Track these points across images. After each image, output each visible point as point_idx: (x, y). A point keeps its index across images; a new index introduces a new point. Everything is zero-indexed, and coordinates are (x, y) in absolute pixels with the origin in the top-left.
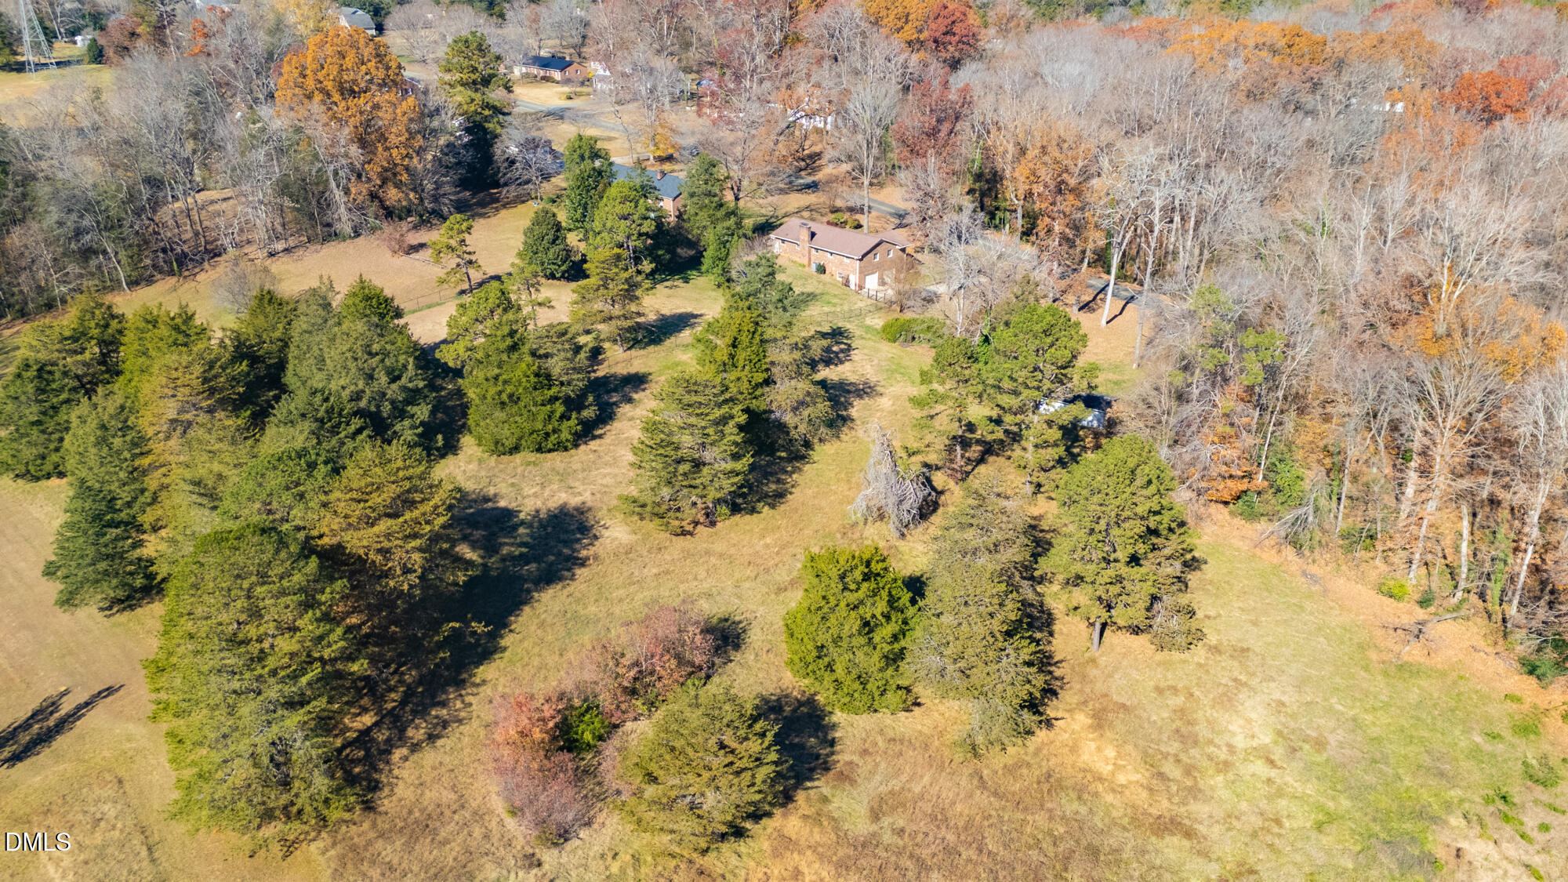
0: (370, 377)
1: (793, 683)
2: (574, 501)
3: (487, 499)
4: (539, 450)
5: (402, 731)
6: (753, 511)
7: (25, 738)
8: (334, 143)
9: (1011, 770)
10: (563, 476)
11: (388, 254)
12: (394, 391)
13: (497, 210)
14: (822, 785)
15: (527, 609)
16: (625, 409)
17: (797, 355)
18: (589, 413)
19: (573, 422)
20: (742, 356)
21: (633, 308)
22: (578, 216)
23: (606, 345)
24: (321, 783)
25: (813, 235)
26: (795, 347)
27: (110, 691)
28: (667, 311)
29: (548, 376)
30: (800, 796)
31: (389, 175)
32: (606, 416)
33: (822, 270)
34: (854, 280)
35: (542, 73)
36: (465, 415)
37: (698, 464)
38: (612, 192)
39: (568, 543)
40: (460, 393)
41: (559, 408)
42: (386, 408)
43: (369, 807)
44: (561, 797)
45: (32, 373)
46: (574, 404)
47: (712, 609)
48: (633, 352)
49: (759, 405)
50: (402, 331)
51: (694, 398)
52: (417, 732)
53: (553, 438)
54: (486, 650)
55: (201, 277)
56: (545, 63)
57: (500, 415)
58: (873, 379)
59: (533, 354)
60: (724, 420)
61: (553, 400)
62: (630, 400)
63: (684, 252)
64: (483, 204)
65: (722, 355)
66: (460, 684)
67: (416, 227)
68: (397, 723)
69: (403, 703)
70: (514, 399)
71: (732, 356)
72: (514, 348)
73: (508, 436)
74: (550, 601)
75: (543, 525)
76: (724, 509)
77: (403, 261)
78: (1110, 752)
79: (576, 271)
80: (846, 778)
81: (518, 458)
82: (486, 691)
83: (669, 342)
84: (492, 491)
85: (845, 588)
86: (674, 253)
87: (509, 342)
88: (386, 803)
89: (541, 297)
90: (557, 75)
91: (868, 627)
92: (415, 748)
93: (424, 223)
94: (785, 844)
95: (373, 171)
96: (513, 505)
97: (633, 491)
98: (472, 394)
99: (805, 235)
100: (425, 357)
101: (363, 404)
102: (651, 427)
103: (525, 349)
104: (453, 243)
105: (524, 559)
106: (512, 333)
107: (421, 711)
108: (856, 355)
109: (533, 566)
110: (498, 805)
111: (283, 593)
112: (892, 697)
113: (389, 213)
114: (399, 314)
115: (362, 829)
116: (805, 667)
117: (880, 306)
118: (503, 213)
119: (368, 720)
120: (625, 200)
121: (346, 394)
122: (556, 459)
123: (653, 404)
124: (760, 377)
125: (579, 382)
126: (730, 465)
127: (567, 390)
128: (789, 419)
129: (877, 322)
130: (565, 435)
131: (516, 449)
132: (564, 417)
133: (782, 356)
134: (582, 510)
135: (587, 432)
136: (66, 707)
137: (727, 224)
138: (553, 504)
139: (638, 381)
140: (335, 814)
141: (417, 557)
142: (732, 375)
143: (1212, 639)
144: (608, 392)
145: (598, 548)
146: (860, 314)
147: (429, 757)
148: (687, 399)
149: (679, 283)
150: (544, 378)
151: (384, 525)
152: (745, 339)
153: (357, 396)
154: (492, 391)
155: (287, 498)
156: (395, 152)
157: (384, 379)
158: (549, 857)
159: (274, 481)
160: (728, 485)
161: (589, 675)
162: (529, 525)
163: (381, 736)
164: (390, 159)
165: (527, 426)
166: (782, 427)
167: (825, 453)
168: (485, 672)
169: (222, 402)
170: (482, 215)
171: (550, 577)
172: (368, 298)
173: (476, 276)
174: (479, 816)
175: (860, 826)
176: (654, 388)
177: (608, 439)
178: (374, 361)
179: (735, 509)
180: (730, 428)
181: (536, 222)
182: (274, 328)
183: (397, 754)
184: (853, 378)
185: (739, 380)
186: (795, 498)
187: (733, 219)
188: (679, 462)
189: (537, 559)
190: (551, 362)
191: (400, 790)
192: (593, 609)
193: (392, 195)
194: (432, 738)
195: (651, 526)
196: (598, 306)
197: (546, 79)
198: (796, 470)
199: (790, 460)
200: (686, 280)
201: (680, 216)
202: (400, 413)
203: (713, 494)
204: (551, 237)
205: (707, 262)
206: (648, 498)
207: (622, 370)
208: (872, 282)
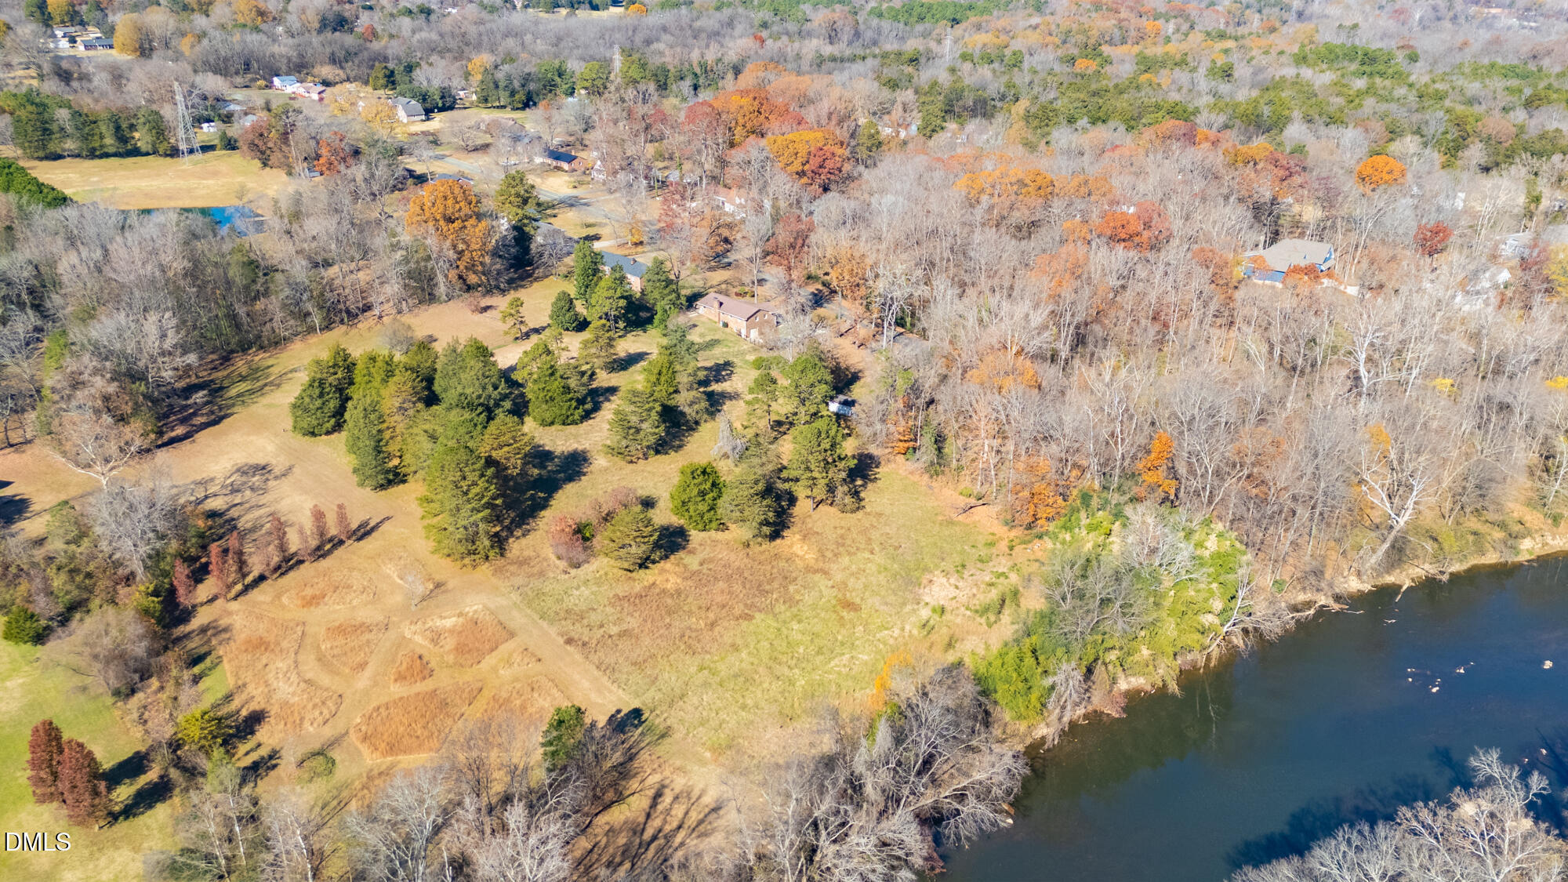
0: (484, 388)
1: (676, 521)
2: (580, 448)
3: (539, 446)
4: (564, 424)
5: (512, 533)
6: (667, 453)
7: (359, 534)
8: (441, 250)
9: (762, 553)
10: (576, 436)
11: (470, 313)
12: (495, 394)
13: (531, 282)
14: (681, 554)
15: (560, 491)
16: (606, 405)
17: (691, 379)
18: (588, 406)
19: (580, 410)
20: (663, 379)
21: (612, 351)
22: (582, 291)
23: (597, 371)
24: (487, 543)
25: (721, 304)
26: (690, 375)
27: (388, 518)
28: (632, 351)
29: (569, 388)
30: (672, 557)
31: (471, 267)
32: (597, 408)
33: (726, 325)
34: (744, 332)
35: (554, 163)
36: (527, 407)
37: (638, 431)
38: (602, 284)
39: (578, 466)
40: (523, 395)
41: (574, 404)
42: (492, 402)
43: (502, 555)
44: (578, 553)
45: (316, 384)
46: (581, 402)
47: (643, 493)
48: (612, 375)
49: (671, 403)
50: (494, 364)
51: (637, 399)
52: (518, 533)
53: (571, 418)
54: (544, 505)
55: (360, 325)
56: (556, 155)
57: (544, 406)
58: (740, 391)
59: (562, 377)
60: (650, 410)
61: (571, 399)
62: (609, 400)
63: (644, 315)
64: (522, 278)
65: (653, 378)
66: (534, 517)
67: (484, 296)
68: (510, 530)
69: (511, 523)
70: (552, 399)
71: (658, 379)
72: (552, 374)
73: (548, 416)
74: (570, 488)
75: (567, 458)
76: (652, 452)
77: (478, 317)
78: (806, 548)
79: (582, 325)
80: (692, 552)
81: (553, 428)
82: (545, 520)
83: (632, 369)
84: (542, 442)
85: (694, 478)
86: (638, 316)
87: (550, 371)
88: (508, 554)
89: (563, 346)
90: (566, 166)
91: (703, 494)
92: (518, 538)
93: (489, 292)
94: (663, 571)
95: (462, 265)
96: (552, 449)
97: (608, 442)
98: (530, 396)
99: (716, 305)
100: (506, 375)
101: (482, 401)
102: (617, 412)
103: (558, 375)
104: (513, 312)
105: (559, 472)
106: (552, 367)
107: (519, 526)
108: (734, 377)
109: (562, 475)
110: (553, 557)
111: (474, 470)
112: (714, 525)
113: (469, 288)
114: (492, 355)
115: (501, 562)
116: (677, 511)
117: (756, 348)
118: (535, 284)
119: (498, 529)
120: (609, 288)
121: (474, 396)
122: (572, 429)
123: (619, 402)
124: (671, 390)
125: (583, 391)
126: (654, 430)
127: (579, 395)
128: (687, 410)
129: (751, 358)
130: (577, 417)
131: (552, 423)
132: (576, 408)
133: (683, 379)
134: (584, 452)
135: (587, 416)
136: (372, 524)
137: (670, 297)
138: (570, 449)
139: (613, 390)
140: (491, 554)
141: (519, 461)
142: (657, 389)
143: (868, 509)
144: (598, 396)
145: (591, 468)
146: (743, 353)
147: (524, 541)
148: (634, 399)
149: (641, 333)
150: (567, 389)
151: (506, 449)
152: (664, 371)
153: (479, 397)
154: (542, 395)
155: (467, 437)
156: (474, 254)
157: (491, 389)
158: (573, 572)
159: (462, 430)
160: (652, 440)
161: (589, 512)
162: (559, 457)
163: (504, 534)
164: (472, 258)
165: (558, 412)
166: (683, 414)
167: (706, 428)
168: (543, 513)
169: (419, 399)
170: (523, 287)
171: (570, 479)
172: (478, 348)
173: (524, 330)
174: (545, 559)
175: (695, 566)
176: (620, 394)
177: (597, 420)
178: (487, 380)
179: (657, 452)
180: (653, 413)
181: (559, 299)
182: (426, 361)
183: (511, 540)
184: (729, 390)
185: (661, 392)
186: (688, 448)
187: (674, 295)
188: (630, 428)
189: (564, 472)
190: (570, 381)
191: (514, 551)
192: (589, 492)
193: (473, 279)
194: (524, 535)
195: (618, 459)
196: (593, 350)
197: (558, 168)
198: (690, 435)
199: (687, 430)
200: (645, 331)
201: (642, 292)
202: (497, 405)
203: (645, 443)
204: (567, 308)
205: (656, 321)
206: (615, 445)
207: (605, 384)
208: (754, 333)
